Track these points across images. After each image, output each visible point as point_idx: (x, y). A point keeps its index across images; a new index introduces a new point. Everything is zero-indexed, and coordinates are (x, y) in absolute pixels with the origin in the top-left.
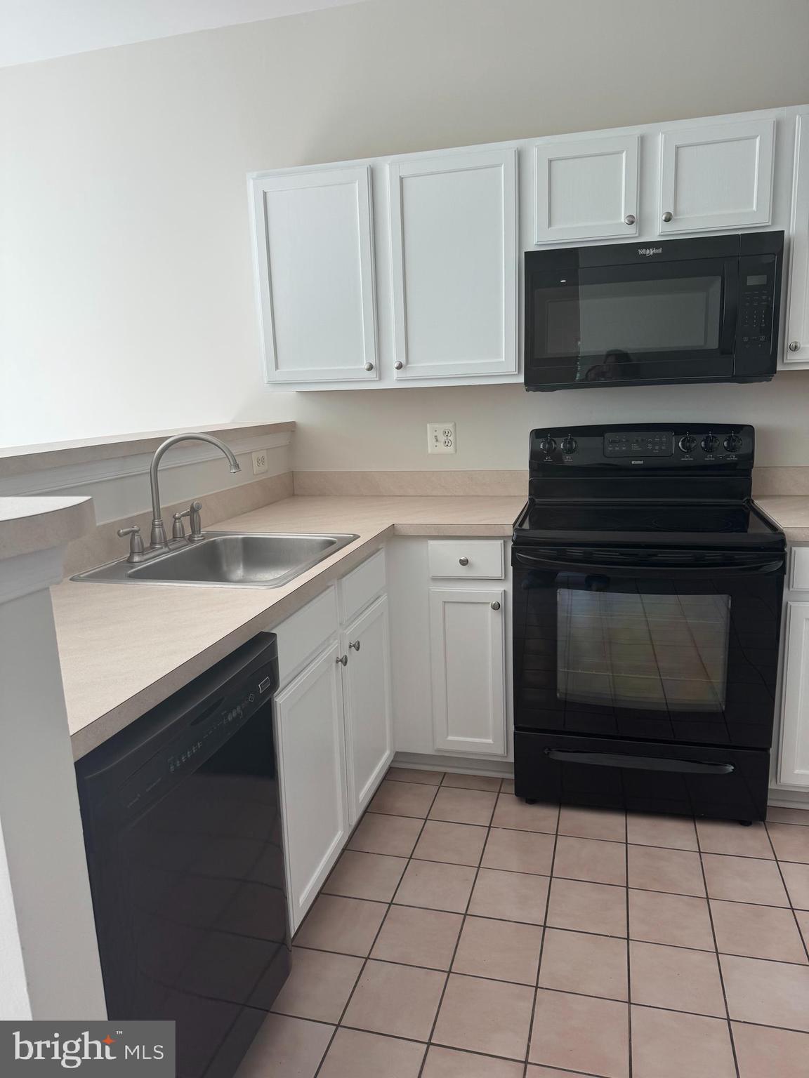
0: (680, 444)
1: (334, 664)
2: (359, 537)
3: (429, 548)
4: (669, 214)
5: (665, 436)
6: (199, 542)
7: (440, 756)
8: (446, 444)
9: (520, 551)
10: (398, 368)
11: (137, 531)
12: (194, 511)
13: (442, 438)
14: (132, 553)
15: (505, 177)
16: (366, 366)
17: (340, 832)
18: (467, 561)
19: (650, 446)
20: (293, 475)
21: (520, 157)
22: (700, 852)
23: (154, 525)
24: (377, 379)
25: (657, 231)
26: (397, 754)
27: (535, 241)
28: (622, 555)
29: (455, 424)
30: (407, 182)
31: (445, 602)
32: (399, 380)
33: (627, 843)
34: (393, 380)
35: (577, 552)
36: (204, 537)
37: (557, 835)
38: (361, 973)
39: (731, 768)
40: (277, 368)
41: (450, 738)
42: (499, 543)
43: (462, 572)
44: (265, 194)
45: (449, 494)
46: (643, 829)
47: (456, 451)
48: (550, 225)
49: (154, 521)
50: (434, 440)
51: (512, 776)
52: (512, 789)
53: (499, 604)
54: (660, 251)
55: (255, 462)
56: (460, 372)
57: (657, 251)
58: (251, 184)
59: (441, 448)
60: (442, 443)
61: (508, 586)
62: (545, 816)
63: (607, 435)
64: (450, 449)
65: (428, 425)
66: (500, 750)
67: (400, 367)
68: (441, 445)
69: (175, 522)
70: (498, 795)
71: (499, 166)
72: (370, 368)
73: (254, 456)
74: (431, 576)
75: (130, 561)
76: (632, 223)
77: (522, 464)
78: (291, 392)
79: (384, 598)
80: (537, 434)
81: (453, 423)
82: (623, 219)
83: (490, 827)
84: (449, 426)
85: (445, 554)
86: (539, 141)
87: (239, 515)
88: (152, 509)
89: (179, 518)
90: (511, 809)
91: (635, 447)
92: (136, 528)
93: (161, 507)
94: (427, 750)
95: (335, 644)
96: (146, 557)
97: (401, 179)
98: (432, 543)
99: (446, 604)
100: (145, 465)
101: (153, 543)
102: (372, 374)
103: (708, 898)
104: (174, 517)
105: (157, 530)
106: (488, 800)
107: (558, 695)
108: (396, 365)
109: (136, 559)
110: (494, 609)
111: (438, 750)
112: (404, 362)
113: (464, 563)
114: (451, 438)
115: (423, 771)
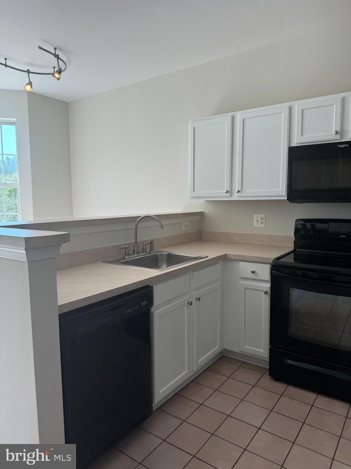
1: (186, 304)
2: (208, 257)
6: (152, 254)
7: (242, 354)
8: (262, 223)
9: (274, 270)
10: (237, 192)
11: (127, 248)
12: (152, 242)
13: (260, 221)
14: (125, 255)
15: (284, 116)
16: (225, 191)
17: (186, 371)
18: (255, 272)
19: (349, 230)
20: (201, 232)
21: (291, 109)
22: (347, 417)
23: (135, 246)
24: (230, 196)
25: (349, 137)
27: (295, 142)
28: (319, 276)
30: (246, 121)
31: (245, 288)
32: (238, 197)
33: (312, 406)
34: (236, 197)
35: (299, 273)
36: (155, 252)
37: (282, 395)
38: (179, 426)
40: (194, 191)
41: (246, 347)
42: (268, 265)
43: (252, 276)
44: (194, 128)
46: (323, 402)
47: (266, 226)
48: (302, 135)
49: (135, 245)
50: (256, 221)
51: (268, 367)
52: (268, 373)
53: (267, 292)
55: (183, 227)
56: (269, 194)
58: (190, 125)
59: (259, 225)
60: (260, 223)
61: (269, 285)
62: (280, 387)
64: (263, 225)
65: (254, 215)
66: (266, 355)
67: (239, 192)
68: (259, 223)
69: (143, 246)
70: (264, 375)
71: (282, 113)
72: (227, 192)
73: (184, 224)
74: (240, 277)
75: (124, 258)
76: (337, 134)
77: (291, 233)
78: (203, 200)
79: (219, 283)
81: (265, 215)
82: (333, 132)
83: (254, 386)
84: (263, 216)
85: (246, 268)
86: (299, 102)
87: (174, 246)
88: (134, 241)
89: (145, 245)
90: (267, 380)
92: (127, 247)
93: (138, 241)
94: (237, 350)
95: (188, 296)
96: (129, 257)
97: (244, 120)
98: (241, 263)
100: (133, 226)
101: (134, 253)
102: (228, 194)
103: (341, 437)
104: (143, 244)
105: (135, 248)
106: (258, 376)
107: (289, 334)
108: (237, 191)
109: (126, 257)
110: (265, 293)
111: (241, 351)
112: (240, 190)
113: (253, 272)
114: (264, 221)
115: (236, 359)
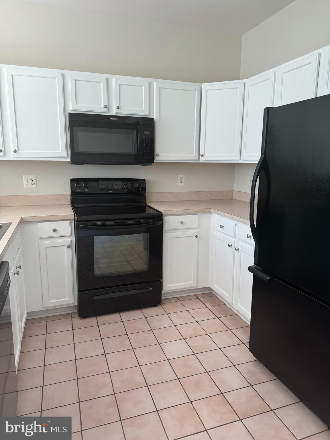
0: (124, 185)
3: (38, 226)
4: (118, 106)
5: (119, 183)
7: (46, 310)
8: (32, 184)
9: (79, 224)
10: (14, 152)
13: (30, 181)
19: (114, 186)
21: (64, 77)
22: (145, 318)
24: (4, 156)
25: (114, 112)
26: (28, 313)
27: (71, 109)
29: (36, 176)
31: (46, 247)
32: (15, 157)
33: (122, 321)
34: (12, 157)
37: (98, 325)
39: (151, 288)
41: (50, 302)
42: (69, 222)
43: (54, 234)
45: (35, 205)
46: (126, 316)
47: (37, 187)
48: (76, 104)
50: (27, 182)
51: (77, 311)
52: (77, 315)
53: (70, 246)
54: (117, 119)
57: (116, 119)
59: (30, 186)
61: (73, 238)
62: (92, 321)
63: (99, 181)
64: (34, 186)
66: (71, 301)
68: (30, 184)
70: (72, 319)
71: (56, 78)
72: (1, 151)
74: (39, 238)
76: (106, 108)
79: (21, 248)
80: (73, 181)
81: (35, 176)
82: (103, 106)
83: (73, 330)
85: (46, 228)
86: (71, 72)
90: (78, 322)
91: (109, 186)
95: (13, 267)
98: (39, 224)
99: (47, 248)
102: (2, 154)
103: (152, 330)
106: (69, 321)
107: (95, 275)
110: (68, 247)
111: (45, 308)
112: (16, 149)
113: (55, 231)
114: (34, 181)
115: (37, 318)
